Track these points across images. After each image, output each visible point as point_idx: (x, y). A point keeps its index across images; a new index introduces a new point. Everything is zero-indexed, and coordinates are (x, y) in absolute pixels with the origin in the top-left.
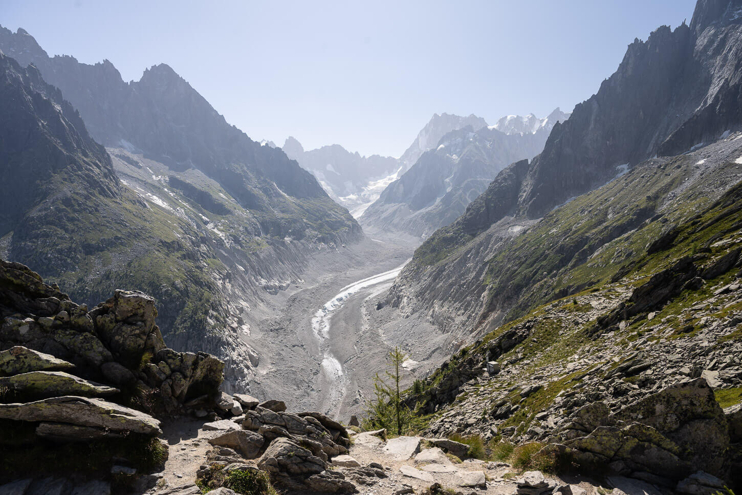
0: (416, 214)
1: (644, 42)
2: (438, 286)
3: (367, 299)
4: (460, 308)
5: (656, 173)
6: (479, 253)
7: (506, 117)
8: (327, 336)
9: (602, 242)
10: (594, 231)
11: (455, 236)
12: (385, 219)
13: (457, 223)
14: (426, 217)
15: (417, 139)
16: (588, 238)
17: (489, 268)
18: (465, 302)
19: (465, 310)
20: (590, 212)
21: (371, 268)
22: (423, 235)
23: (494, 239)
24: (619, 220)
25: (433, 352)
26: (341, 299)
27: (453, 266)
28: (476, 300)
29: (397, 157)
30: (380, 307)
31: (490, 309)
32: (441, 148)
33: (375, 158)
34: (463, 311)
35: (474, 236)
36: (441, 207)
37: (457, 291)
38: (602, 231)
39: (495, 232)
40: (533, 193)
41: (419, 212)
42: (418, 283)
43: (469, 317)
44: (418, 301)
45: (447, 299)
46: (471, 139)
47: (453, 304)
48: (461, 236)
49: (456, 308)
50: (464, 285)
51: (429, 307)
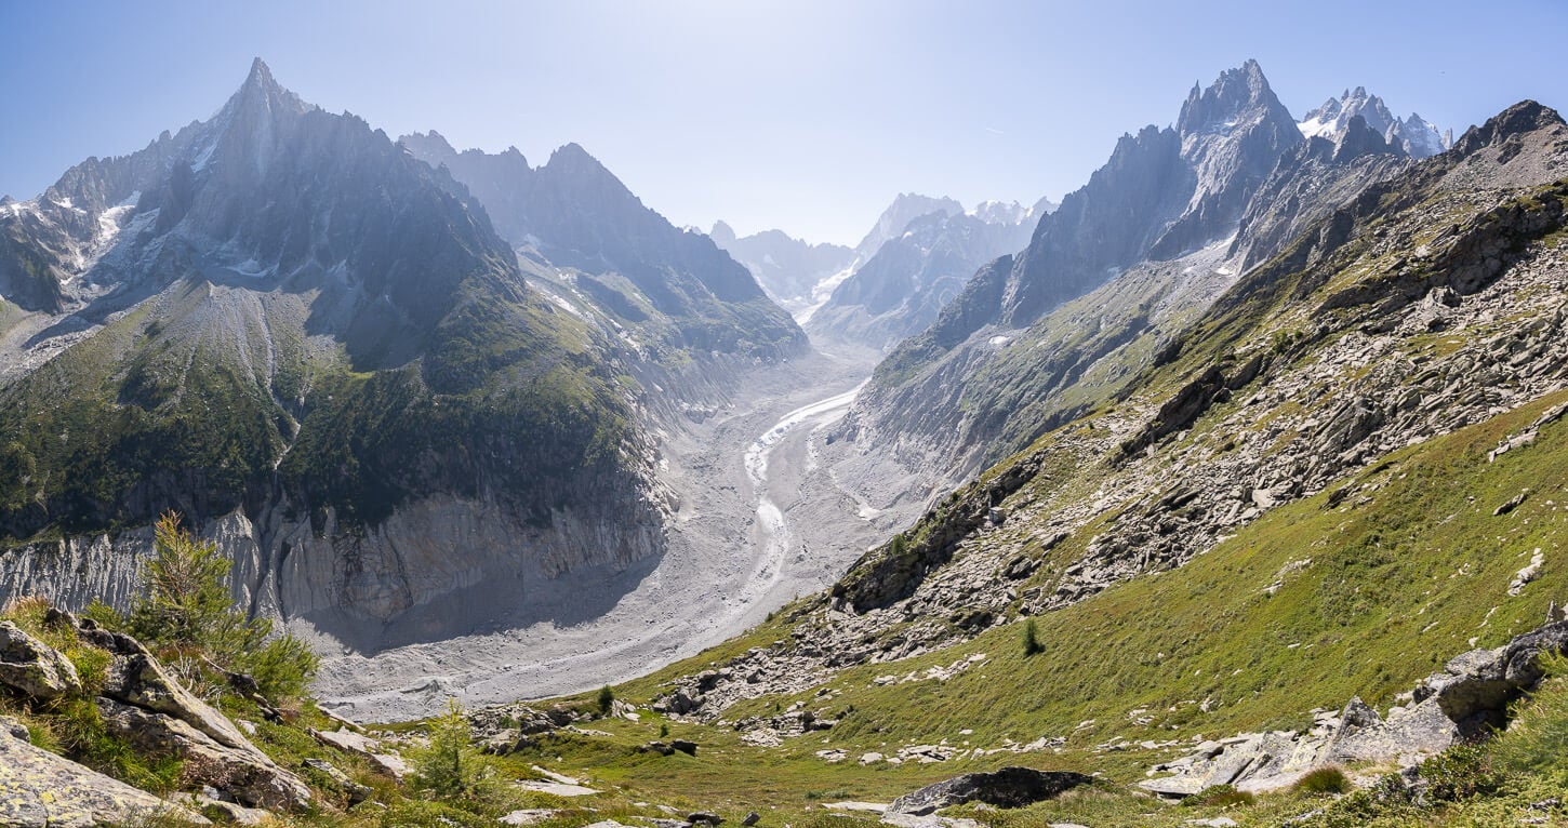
0: (876, 319)
2: (904, 414)
3: (815, 430)
4: (931, 441)
6: (954, 370)
7: (986, 203)
8: (763, 477)
9: (1095, 357)
11: (925, 349)
12: (838, 326)
13: (928, 332)
14: (889, 324)
15: (878, 224)
16: (1080, 352)
17: (967, 390)
18: (937, 435)
19: (938, 444)
20: (1082, 320)
21: (820, 390)
23: (972, 352)
24: (1112, 331)
25: (898, 498)
26: (781, 431)
27: (923, 388)
28: (952, 431)
29: (853, 246)
30: (830, 441)
31: (969, 441)
32: (908, 237)
33: (825, 247)
34: (935, 445)
35: (949, 348)
36: (907, 312)
37: (928, 420)
38: (1094, 345)
39: (974, 345)
40: (1018, 296)
41: (880, 317)
42: (880, 410)
43: (943, 453)
44: (879, 433)
45: (916, 429)
46: (944, 227)
47: (924, 436)
48: (933, 349)
49: (927, 442)
50: (936, 412)
51: (893, 439)
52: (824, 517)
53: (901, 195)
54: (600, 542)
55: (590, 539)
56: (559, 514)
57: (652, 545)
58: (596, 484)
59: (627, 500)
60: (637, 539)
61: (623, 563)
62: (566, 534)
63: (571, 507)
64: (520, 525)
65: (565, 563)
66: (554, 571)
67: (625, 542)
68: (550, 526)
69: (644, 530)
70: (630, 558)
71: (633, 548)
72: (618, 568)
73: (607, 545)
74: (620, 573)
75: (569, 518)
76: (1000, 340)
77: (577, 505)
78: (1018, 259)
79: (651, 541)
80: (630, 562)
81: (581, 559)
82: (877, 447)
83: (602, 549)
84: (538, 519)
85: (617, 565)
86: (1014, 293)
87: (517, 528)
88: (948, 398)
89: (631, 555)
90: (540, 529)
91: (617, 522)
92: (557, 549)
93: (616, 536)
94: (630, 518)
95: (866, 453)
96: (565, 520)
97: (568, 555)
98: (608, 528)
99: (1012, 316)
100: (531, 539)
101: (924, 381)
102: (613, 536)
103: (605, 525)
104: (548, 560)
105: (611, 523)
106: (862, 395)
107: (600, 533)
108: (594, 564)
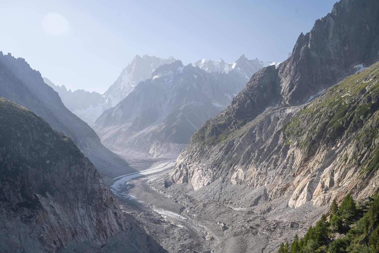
2: (233, 156)
4: (268, 165)
6: (263, 128)
7: (201, 61)
11: (227, 122)
14: (151, 135)
15: (120, 77)
17: (284, 134)
18: (272, 161)
19: (275, 165)
20: (375, 78)
22: (150, 151)
27: (242, 140)
28: (285, 156)
29: (102, 93)
30: (167, 185)
31: (310, 154)
32: (156, 79)
36: (164, 127)
37: (259, 155)
41: (141, 132)
42: (208, 159)
43: (285, 168)
44: (215, 171)
45: (250, 162)
46: (181, 72)
47: (260, 164)
48: (234, 123)
49: (265, 166)
50: (263, 149)
51: (230, 172)
52: (213, 212)
53: (138, 57)
54: (80, 221)
55: (72, 220)
56: (43, 198)
57: (119, 225)
58: (71, 174)
59: (96, 186)
60: (108, 219)
61: (102, 238)
62: (55, 214)
63: (52, 194)
64: (13, 209)
65: (60, 240)
66: (53, 245)
67: (99, 222)
68: (41, 207)
69: (111, 212)
70: (106, 235)
71: (107, 226)
72: (99, 244)
73: (87, 223)
74: (102, 246)
75: (54, 202)
76: (289, 111)
77: (58, 192)
78: (283, 66)
79: (117, 221)
80: (107, 238)
81: (70, 236)
82: (217, 178)
83: (83, 228)
84: (29, 202)
85: (98, 240)
86: (287, 85)
87: (9, 211)
88: (270, 141)
89: (106, 232)
90: (32, 211)
91: (91, 205)
92: (52, 227)
93: (92, 216)
94: (100, 202)
95: (209, 184)
96: (51, 204)
97: (60, 232)
98: (85, 210)
99: (288, 99)
100: (27, 220)
101: (240, 137)
102: (90, 216)
103: (82, 208)
104: (46, 237)
105: (86, 206)
106: (186, 154)
107: (80, 215)
108: (80, 240)
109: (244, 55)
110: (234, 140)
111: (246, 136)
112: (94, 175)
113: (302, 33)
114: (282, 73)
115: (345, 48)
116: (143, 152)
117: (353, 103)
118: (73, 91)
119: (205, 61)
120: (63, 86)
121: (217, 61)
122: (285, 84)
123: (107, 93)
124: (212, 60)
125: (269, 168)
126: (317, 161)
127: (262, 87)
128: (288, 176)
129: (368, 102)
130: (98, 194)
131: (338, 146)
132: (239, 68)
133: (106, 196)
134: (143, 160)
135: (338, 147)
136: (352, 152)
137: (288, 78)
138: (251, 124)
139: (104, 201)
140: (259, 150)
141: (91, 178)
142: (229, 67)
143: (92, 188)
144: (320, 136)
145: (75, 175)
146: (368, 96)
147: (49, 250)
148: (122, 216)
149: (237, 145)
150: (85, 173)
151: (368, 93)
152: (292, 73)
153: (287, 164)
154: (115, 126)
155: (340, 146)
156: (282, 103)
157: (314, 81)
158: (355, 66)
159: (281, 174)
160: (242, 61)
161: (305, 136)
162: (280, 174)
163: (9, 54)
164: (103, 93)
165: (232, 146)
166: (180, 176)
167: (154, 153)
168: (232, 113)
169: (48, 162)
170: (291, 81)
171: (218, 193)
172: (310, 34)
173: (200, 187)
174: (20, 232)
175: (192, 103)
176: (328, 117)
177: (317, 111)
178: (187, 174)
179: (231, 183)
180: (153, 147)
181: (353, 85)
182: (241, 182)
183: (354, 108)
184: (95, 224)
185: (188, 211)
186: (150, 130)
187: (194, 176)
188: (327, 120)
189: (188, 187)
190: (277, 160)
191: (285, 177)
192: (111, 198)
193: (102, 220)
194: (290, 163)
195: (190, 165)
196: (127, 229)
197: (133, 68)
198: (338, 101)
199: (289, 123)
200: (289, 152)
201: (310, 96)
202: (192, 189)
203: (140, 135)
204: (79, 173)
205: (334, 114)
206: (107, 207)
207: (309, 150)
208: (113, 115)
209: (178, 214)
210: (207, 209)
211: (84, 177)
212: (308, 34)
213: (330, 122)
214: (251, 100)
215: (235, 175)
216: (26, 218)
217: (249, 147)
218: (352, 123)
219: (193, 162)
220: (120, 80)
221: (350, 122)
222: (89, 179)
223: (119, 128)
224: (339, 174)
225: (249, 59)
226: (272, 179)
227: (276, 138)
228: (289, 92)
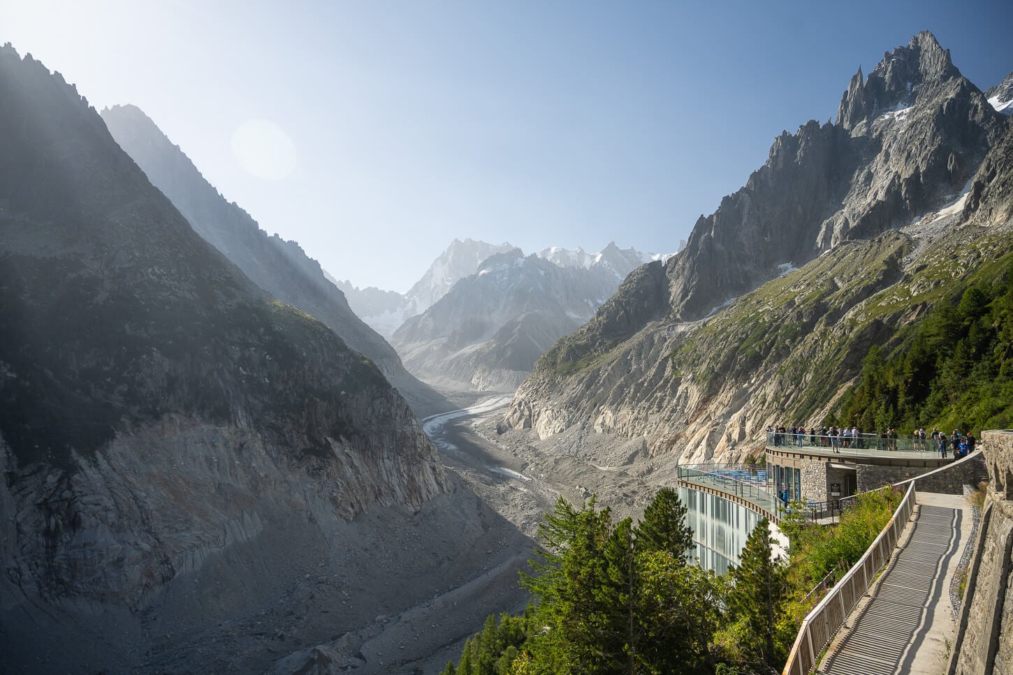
0: (457, 354)
1: (793, 136)
2: (599, 392)
4: (649, 406)
5: (871, 246)
10: (829, 298)
11: (590, 343)
13: (589, 329)
14: (474, 358)
15: (430, 271)
16: (826, 304)
17: (673, 362)
18: (654, 401)
19: (660, 407)
20: (808, 285)
22: (473, 380)
23: (654, 339)
24: (859, 284)
25: (633, 455)
27: (612, 369)
28: (673, 394)
29: (403, 293)
30: (501, 431)
31: (711, 393)
32: (484, 274)
34: (657, 409)
35: (625, 338)
36: (494, 345)
39: (653, 333)
42: (561, 394)
43: (673, 411)
44: (571, 412)
45: (622, 401)
46: (521, 266)
47: (637, 404)
48: (599, 343)
49: (644, 408)
50: (643, 383)
51: (593, 415)
52: (570, 471)
53: (456, 240)
54: (385, 478)
55: (375, 475)
56: (337, 444)
57: (439, 484)
58: (374, 411)
59: (408, 430)
60: (423, 475)
61: (415, 503)
62: (352, 466)
63: (348, 438)
64: (296, 457)
65: (358, 502)
66: (350, 509)
67: (412, 479)
68: (334, 455)
69: (428, 466)
70: (421, 497)
71: (422, 486)
72: (412, 510)
73: (394, 481)
74: (416, 514)
75: (351, 450)
76: (681, 328)
77: (356, 436)
78: (673, 262)
79: (436, 479)
80: (422, 502)
81: (372, 498)
82: (574, 424)
83: (389, 487)
84: (318, 448)
85: (409, 504)
86: (679, 290)
87: (291, 460)
88: (653, 371)
89: (420, 493)
90: (321, 461)
91: (400, 455)
92: (348, 484)
93: (402, 470)
94: (413, 451)
95: (562, 431)
96: (346, 451)
97: (359, 491)
98: (393, 463)
99: (680, 311)
100: (315, 473)
101: (609, 364)
102: (398, 470)
103: (388, 458)
104: (341, 497)
105: (394, 456)
106: (529, 387)
107: (385, 469)
108: (386, 504)
109: (613, 243)
110: (599, 369)
111: (617, 362)
112: (406, 413)
113: (702, 215)
114: (671, 272)
115: (766, 238)
116: (462, 382)
117: (776, 321)
118: (361, 289)
119: (556, 249)
120: (348, 282)
121: (573, 249)
122: (676, 289)
123: (411, 293)
124: (566, 248)
125: (650, 411)
126: (721, 403)
127: (641, 291)
128: (678, 423)
129: (797, 320)
130: (410, 440)
131: (752, 382)
132: (605, 262)
133: (421, 444)
134: (463, 393)
135: (753, 384)
136: (773, 392)
137: (681, 280)
138: (624, 346)
139: (419, 450)
140: (636, 385)
141: (401, 417)
142: (591, 259)
143: (402, 431)
144: (726, 367)
145: (379, 411)
146: (798, 312)
147: (344, 515)
148: (443, 471)
149: (604, 376)
150: (393, 410)
151: (798, 306)
152: (686, 273)
153: (677, 405)
154: (423, 342)
155: (755, 382)
156: (671, 316)
157: (719, 285)
158: (779, 266)
159: (668, 420)
160: (610, 251)
161: (704, 367)
162: (666, 420)
163: (276, 235)
164: (406, 293)
165: (596, 377)
166: (520, 419)
167: (478, 383)
168: (598, 330)
169: (343, 393)
170: (685, 284)
171: (575, 445)
172: (715, 216)
173: (549, 435)
174: (305, 489)
175: (537, 311)
176: (739, 340)
177: (723, 330)
178: (530, 416)
179: (595, 431)
180: (477, 374)
181: (775, 294)
182: (609, 430)
183: (777, 328)
184: (406, 482)
185: (532, 469)
186: (473, 350)
187: (540, 419)
188: (736, 344)
189: (532, 435)
190: (662, 400)
191: (673, 424)
192: (428, 446)
193: (415, 476)
194: (681, 404)
195: (534, 403)
196: (449, 491)
197: (450, 257)
198: (753, 317)
199: (681, 347)
200: (680, 389)
201: (712, 307)
202: (537, 438)
203: (458, 357)
204: (385, 410)
205: (747, 336)
206: (423, 458)
207: (710, 386)
208: (419, 326)
209: (519, 472)
210: (560, 467)
211: (391, 414)
212: (711, 216)
213: (741, 348)
214: (626, 311)
215: (600, 420)
216: (314, 470)
217: (622, 379)
218: (773, 349)
219: (540, 399)
220: (430, 274)
221: (770, 349)
222: (398, 418)
223: (428, 346)
224: (753, 422)
225: (621, 249)
226: (654, 426)
227: (662, 367)
228: (681, 301)
